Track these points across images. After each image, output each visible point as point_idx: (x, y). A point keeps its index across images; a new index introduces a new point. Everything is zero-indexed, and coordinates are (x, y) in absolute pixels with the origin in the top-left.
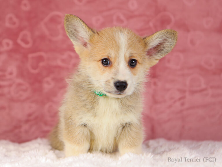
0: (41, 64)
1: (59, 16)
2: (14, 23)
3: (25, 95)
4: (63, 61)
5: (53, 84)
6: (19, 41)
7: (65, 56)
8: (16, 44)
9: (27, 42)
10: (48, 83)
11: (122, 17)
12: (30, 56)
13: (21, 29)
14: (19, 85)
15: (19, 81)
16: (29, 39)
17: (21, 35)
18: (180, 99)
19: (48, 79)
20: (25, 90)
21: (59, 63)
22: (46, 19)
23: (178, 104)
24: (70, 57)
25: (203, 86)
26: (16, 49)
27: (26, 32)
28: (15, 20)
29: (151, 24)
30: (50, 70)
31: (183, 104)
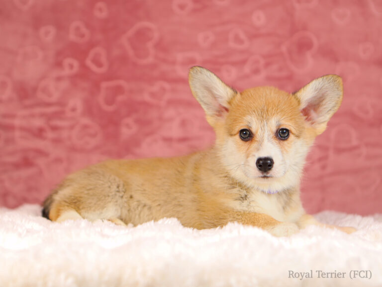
0: (120, 98)
1: (149, 29)
2: (82, 36)
3: (93, 142)
4: (153, 95)
5: (135, 129)
6: (89, 62)
7: (156, 88)
8: (83, 66)
9: (99, 65)
10: (128, 126)
11: (242, 36)
12: (104, 85)
13: (92, 45)
14: (85, 127)
15: (86, 121)
16: (103, 59)
17: (92, 54)
18: (320, 159)
19: (129, 121)
20: (94, 136)
21: (146, 97)
22: (131, 32)
23: (317, 167)
24: (163, 90)
25: (355, 142)
26: (84, 74)
27: (99, 50)
28: (84, 30)
29: (284, 49)
30: (132, 107)
31: (324, 167)
